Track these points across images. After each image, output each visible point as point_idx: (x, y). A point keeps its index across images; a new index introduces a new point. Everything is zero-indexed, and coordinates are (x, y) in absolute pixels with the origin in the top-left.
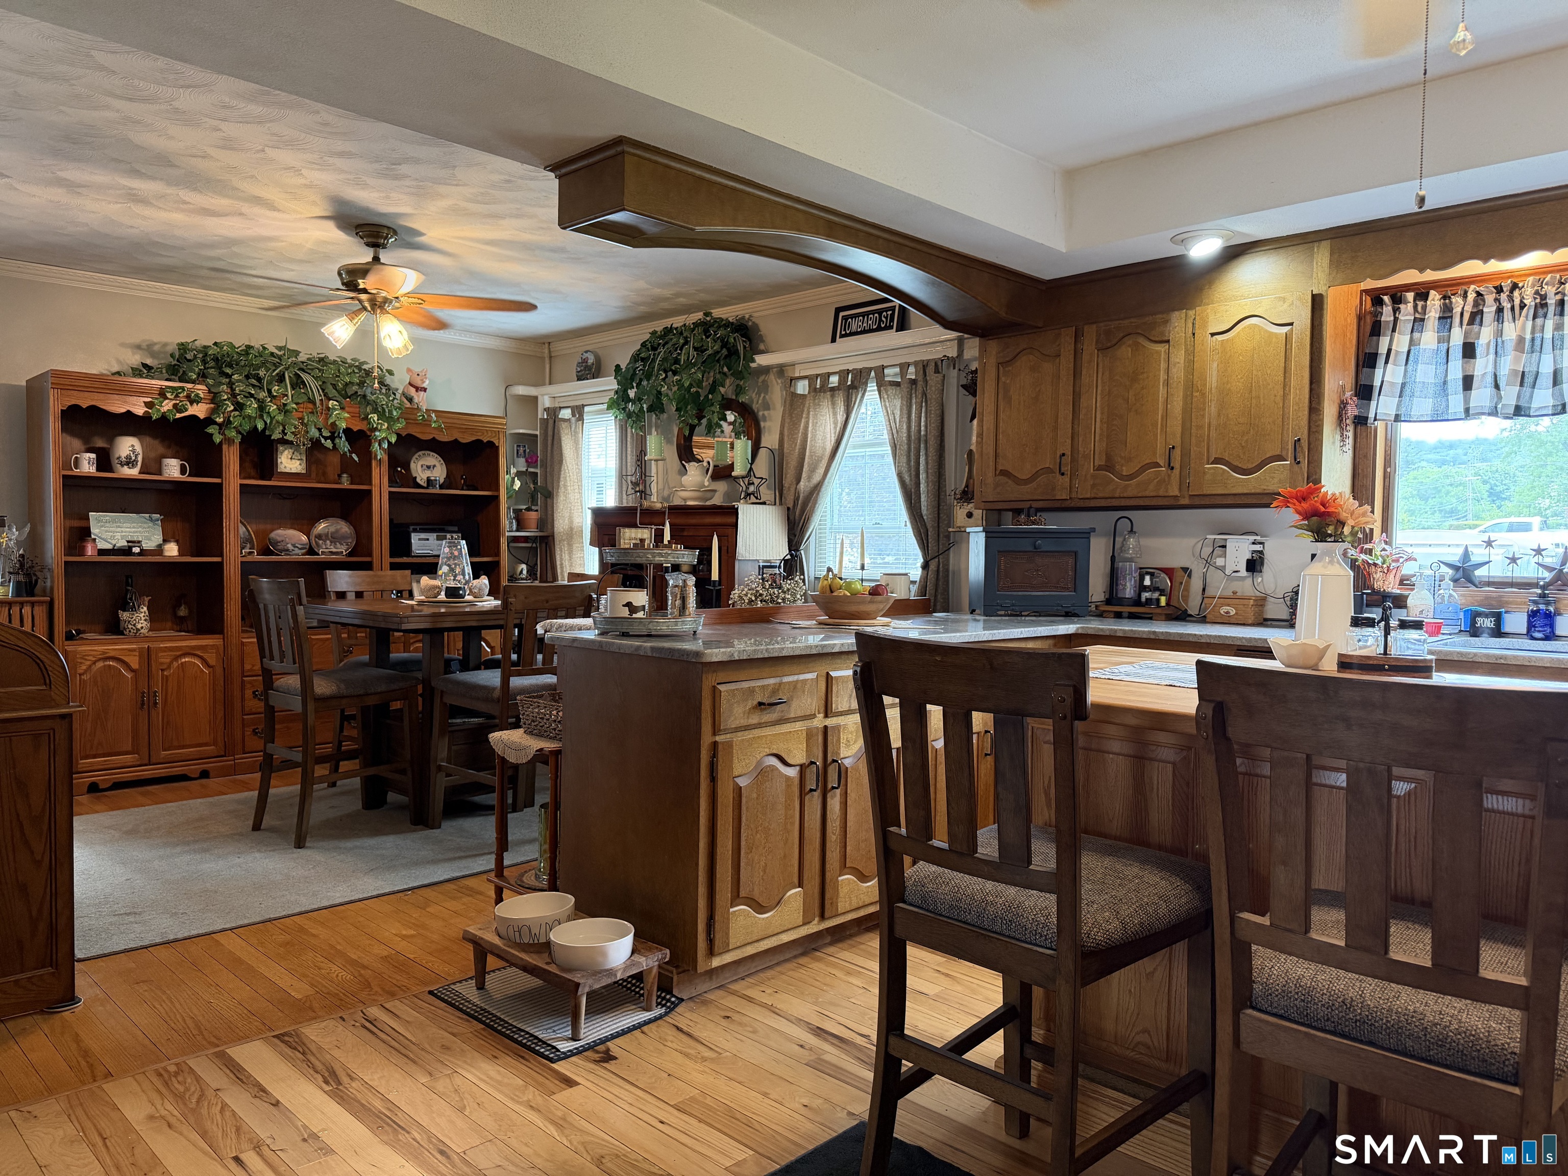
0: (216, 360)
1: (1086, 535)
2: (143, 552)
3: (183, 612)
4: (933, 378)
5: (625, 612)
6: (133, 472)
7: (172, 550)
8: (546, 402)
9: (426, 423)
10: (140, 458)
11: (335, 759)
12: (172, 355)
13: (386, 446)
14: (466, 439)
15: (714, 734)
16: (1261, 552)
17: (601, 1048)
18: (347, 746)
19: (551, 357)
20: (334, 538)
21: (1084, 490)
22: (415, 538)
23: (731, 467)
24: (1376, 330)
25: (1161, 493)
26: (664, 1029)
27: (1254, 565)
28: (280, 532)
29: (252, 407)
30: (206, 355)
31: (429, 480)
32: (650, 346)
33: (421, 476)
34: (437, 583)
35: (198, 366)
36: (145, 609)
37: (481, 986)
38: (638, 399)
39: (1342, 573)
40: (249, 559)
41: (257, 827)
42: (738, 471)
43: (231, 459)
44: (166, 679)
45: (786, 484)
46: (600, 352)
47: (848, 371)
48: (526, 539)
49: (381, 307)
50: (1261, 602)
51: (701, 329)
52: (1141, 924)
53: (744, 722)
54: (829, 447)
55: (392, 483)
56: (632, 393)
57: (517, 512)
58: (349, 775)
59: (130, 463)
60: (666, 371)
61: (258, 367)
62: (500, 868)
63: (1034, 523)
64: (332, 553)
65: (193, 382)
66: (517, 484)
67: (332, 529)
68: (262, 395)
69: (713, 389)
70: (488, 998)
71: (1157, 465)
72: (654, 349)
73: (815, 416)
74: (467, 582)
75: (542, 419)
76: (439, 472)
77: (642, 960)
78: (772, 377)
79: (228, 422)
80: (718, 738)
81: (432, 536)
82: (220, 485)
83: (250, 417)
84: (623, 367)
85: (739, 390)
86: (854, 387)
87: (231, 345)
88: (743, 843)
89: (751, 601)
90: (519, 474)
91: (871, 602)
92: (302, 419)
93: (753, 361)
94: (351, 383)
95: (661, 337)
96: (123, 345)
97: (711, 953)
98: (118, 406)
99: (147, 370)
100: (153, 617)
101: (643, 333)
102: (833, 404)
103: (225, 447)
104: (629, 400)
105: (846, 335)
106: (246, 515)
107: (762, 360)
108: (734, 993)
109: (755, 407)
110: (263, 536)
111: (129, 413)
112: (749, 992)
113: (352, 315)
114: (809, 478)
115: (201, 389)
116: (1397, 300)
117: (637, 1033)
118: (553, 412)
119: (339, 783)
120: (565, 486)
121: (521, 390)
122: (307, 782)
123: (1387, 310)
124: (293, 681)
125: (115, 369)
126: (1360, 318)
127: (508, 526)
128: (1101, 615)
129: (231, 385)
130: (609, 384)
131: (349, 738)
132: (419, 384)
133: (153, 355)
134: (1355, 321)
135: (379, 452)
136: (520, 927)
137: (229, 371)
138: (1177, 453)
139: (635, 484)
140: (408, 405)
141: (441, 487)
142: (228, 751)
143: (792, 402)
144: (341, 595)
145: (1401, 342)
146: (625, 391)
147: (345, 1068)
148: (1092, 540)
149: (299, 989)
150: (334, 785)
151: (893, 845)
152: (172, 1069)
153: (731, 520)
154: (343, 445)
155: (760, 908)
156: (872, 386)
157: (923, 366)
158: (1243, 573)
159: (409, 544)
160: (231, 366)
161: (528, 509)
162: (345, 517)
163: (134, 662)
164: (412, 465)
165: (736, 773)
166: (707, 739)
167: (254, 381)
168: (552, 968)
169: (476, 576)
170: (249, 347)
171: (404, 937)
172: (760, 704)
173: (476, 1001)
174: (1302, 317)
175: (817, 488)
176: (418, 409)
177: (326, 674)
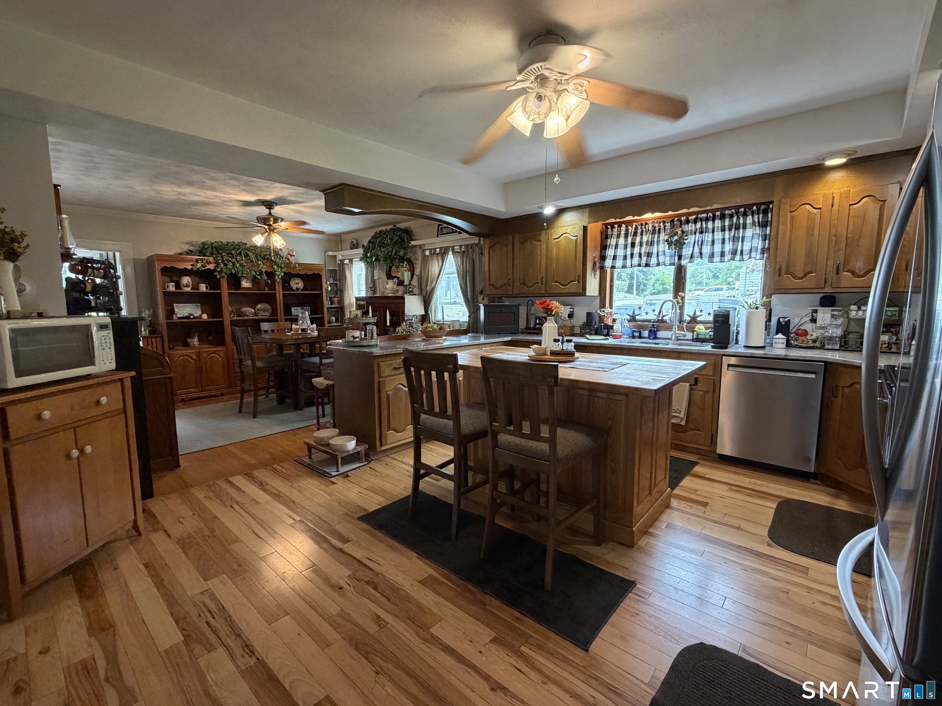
0: (216, 248)
1: (518, 306)
2: (195, 318)
3: (210, 338)
4: (470, 251)
5: (352, 339)
6: (188, 289)
7: (205, 316)
8: (340, 257)
9: (295, 268)
10: (191, 284)
11: (267, 388)
12: (200, 247)
13: (280, 277)
14: (310, 273)
15: (379, 378)
16: (573, 311)
17: (346, 474)
18: (271, 383)
19: (341, 241)
20: (264, 310)
21: (516, 291)
22: (293, 309)
23: (404, 282)
24: (607, 237)
25: (540, 292)
26: (367, 469)
27: (571, 316)
28: (244, 308)
29: (230, 265)
30: (212, 246)
31: (297, 288)
32: (375, 237)
33: (294, 286)
34: (298, 327)
35: (210, 250)
36: (197, 338)
37: (310, 458)
38: (371, 257)
39: (553, 325)
40: (233, 319)
41: (240, 411)
42: (406, 283)
43: (224, 284)
44: (205, 362)
45: (423, 287)
46: (358, 239)
47: (442, 247)
48: (334, 308)
49: (273, 231)
50: (573, 328)
51: (392, 232)
52: (480, 428)
53: (389, 374)
54: (437, 274)
55: (283, 290)
56: (369, 255)
57: (330, 298)
58: (272, 393)
59: (187, 286)
60: (380, 247)
61: (231, 250)
62: (318, 423)
63: (500, 302)
64: (263, 316)
65: (208, 256)
66: (330, 288)
67: (263, 307)
68: (234, 260)
69: (396, 254)
70: (312, 461)
71: (538, 283)
72: (376, 239)
73: (432, 264)
74: (309, 326)
75: (339, 264)
76: (301, 285)
77: (358, 448)
78: (417, 248)
79: (221, 271)
80: (380, 379)
81: (299, 308)
82: (221, 293)
83: (229, 269)
84: (365, 245)
85: (405, 254)
86: (444, 253)
87: (221, 242)
88: (391, 412)
89: (402, 332)
90: (331, 284)
91: (439, 332)
92: (249, 268)
93: (410, 243)
94: (266, 255)
95: (378, 234)
96: (182, 242)
97: (381, 445)
98: (181, 266)
99: (190, 252)
100: (200, 340)
101: (372, 233)
102: (438, 259)
103: (221, 279)
104: (368, 257)
105: (442, 234)
106: (231, 303)
107: (413, 243)
108: (390, 457)
109: (412, 259)
110: (238, 310)
111: (185, 268)
112: (395, 457)
113: (263, 234)
114: (430, 286)
115: (211, 259)
116: (613, 227)
117: (358, 469)
118: (342, 261)
119: (269, 396)
120: (348, 288)
121: (330, 253)
122: (256, 396)
123: (609, 230)
124: (249, 362)
125: (180, 251)
126: (602, 233)
127: (327, 303)
128: (523, 333)
129: (222, 257)
130: (361, 251)
131: (271, 381)
132: (291, 253)
133: (193, 246)
134: (600, 234)
135: (278, 279)
136: (321, 439)
137: (221, 252)
138: (544, 279)
139: (371, 288)
140: (288, 261)
141: (302, 290)
142: (230, 386)
143: (424, 258)
144: (266, 332)
145: (613, 242)
146: (366, 254)
147: (265, 482)
148: (520, 307)
149: (253, 461)
150: (267, 397)
151: (416, 410)
152: (211, 484)
153: (402, 301)
154: (265, 277)
155: (397, 432)
156: (450, 253)
157: (467, 246)
158: (567, 318)
159: (291, 311)
160: (221, 250)
161: (335, 297)
162: (267, 302)
163: (194, 357)
164: (291, 283)
165: (387, 390)
166: (376, 379)
167: (230, 255)
168: (330, 451)
169: (312, 324)
170: (228, 243)
171: (287, 445)
172: (395, 368)
173: (308, 462)
174: (580, 234)
175: (433, 290)
176: (292, 263)
177: (260, 359)
